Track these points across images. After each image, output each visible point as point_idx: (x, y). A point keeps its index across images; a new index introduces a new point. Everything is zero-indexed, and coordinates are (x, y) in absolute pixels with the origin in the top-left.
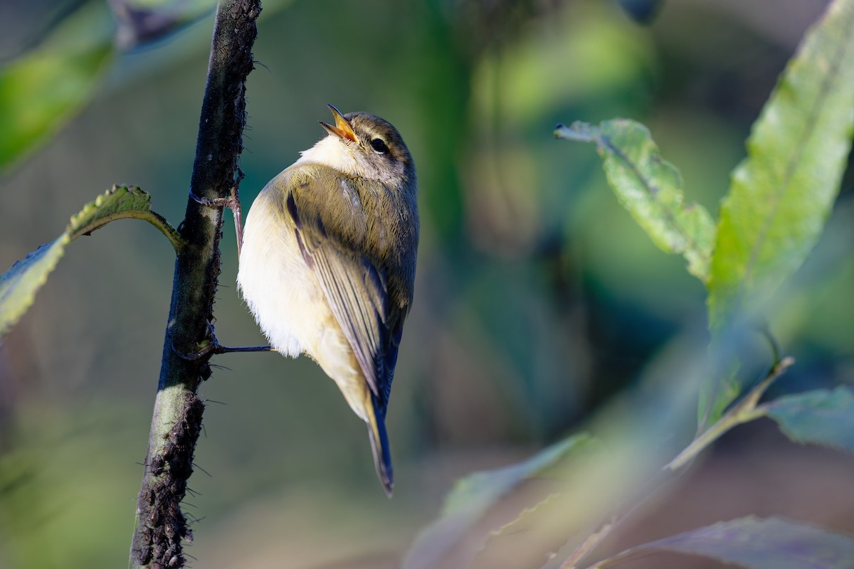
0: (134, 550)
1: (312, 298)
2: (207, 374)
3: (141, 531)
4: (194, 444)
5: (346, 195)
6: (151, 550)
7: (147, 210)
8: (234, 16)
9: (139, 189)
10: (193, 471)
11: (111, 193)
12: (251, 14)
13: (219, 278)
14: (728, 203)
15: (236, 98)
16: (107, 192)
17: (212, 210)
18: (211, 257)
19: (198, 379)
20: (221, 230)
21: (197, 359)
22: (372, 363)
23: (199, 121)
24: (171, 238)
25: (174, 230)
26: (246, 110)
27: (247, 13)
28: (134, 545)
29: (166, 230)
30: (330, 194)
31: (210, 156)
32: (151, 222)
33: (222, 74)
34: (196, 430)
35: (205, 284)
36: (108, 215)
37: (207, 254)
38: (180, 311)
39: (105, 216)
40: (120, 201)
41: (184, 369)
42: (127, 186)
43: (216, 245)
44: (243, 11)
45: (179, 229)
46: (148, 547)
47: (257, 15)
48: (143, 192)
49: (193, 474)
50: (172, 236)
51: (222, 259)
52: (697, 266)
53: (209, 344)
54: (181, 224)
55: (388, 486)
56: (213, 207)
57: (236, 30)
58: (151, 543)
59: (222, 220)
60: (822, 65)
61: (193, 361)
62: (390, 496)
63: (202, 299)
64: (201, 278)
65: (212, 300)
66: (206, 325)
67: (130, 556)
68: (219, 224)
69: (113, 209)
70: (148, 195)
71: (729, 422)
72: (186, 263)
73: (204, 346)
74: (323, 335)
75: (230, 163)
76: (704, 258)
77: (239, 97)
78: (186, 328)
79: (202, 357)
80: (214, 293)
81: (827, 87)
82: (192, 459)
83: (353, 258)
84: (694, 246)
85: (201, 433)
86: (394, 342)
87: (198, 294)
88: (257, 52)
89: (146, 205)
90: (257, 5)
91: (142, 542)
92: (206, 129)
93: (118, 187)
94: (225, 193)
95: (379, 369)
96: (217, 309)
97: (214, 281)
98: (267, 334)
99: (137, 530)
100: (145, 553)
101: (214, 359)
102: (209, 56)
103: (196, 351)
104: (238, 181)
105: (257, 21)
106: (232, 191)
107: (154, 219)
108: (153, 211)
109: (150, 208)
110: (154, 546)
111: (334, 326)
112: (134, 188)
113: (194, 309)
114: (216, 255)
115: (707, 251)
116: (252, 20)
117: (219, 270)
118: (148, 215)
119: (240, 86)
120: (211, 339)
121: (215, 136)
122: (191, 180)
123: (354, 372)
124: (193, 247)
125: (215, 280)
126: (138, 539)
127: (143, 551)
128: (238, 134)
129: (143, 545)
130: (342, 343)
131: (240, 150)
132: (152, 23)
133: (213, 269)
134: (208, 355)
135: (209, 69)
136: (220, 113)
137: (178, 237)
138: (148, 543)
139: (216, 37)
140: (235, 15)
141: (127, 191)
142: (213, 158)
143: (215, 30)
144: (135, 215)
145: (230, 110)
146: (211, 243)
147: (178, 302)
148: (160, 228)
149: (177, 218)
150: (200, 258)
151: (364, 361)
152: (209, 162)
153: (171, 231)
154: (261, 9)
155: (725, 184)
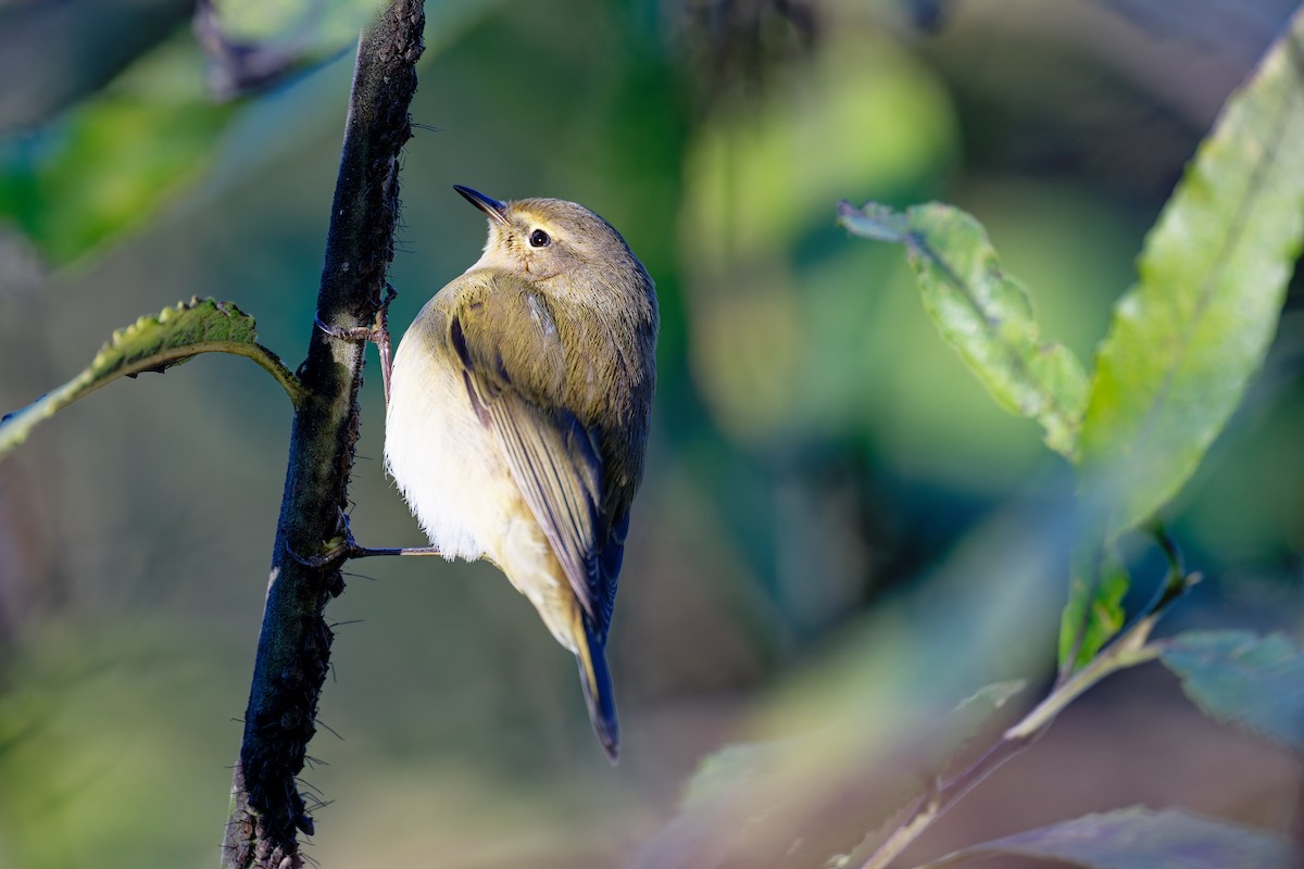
0: (227, 847)
1: (493, 472)
2: (337, 588)
3: (238, 820)
4: (318, 690)
5: (535, 316)
6: (252, 847)
7: (251, 341)
8: (383, 59)
9: (235, 308)
10: (315, 731)
11: (186, 307)
12: (408, 55)
13: (357, 445)
14: (1107, 349)
15: (386, 179)
16: (180, 305)
17: (347, 345)
18: (346, 415)
19: (325, 596)
20: (361, 375)
21: (324, 566)
22: (580, 565)
23: (330, 213)
24: (287, 386)
25: (291, 374)
26: (399, 197)
27: (402, 54)
28: (227, 840)
29: (279, 374)
30: (512, 316)
31: (346, 264)
32: (257, 361)
33: (365, 144)
34: (321, 669)
35: (337, 453)
36: (189, 344)
37: (339, 410)
38: (298, 493)
39: (183, 345)
40: (206, 323)
41: (304, 579)
42: (214, 300)
43: (353, 397)
44: (397, 51)
45: (298, 373)
46: (249, 842)
47: (418, 57)
48: (242, 314)
49: (315, 735)
50: (288, 382)
51: (362, 417)
52: (1058, 436)
53: (341, 543)
54: (302, 365)
55: (611, 749)
56: (349, 341)
57: (385, 78)
58: (253, 837)
59: (363, 359)
60: (1252, 150)
61: (316, 568)
62: (614, 763)
63: (331, 476)
64: (329, 444)
65: (346, 478)
66: (336, 517)
67: (222, 856)
68: (357, 367)
69: (197, 335)
70: (251, 318)
71: (1105, 665)
72: (308, 423)
73: (333, 546)
74: (508, 530)
75: (377, 275)
76: (1069, 425)
77: (390, 178)
78: (308, 519)
79: (331, 562)
80: (349, 467)
81: (1257, 181)
82: (314, 714)
83: (548, 411)
84: (1055, 406)
85: (329, 674)
86: (615, 535)
87: (326, 468)
88: (416, 110)
89: (249, 334)
90: (418, 43)
91: (240, 834)
92: (340, 224)
93: (199, 301)
94: (369, 320)
95: (592, 573)
96: (353, 491)
97: (350, 450)
98: (428, 531)
99: (232, 817)
100: (243, 852)
101: (349, 566)
102: (346, 117)
103: (322, 554)
104: (387, 303)
105: (419, 66)
106: (378, 316)
107: (261, 356)
108: (261, 344)
109: (256, 340)
110: (257, 841)
111: (524, 516)
112: (228, 306)
113: (320, 491)
114: (353, 411)
115: (1074, 415)
116: (409, 65)
117: (357, 433)
118: (251, 350)
119: (392, 162)
120: (345, 535)
121: (353, 236)
122: (317, 300)
123: (554, 583)
124: (319, 399)
125: (352, 448)
126: (233, 831)
127: (241, 849)
128: (388, 233)
129: (241, 840)
130: (536, 540)
131: (390, 257)
132: (260, 64)
133: (348, 432)
134: (340, 560)
135: (346, 136)
136: (361, 202)
137: (298, 385)
138: (247, 836)
139: (356, 89)
140: (385, 56)
141: (216, 308)
142: (350, 266)
143: (355, 79)
144: (232, 348)
145: (375, 196)
146: (345, 394)
147: (296, 480)
148: (270, 370)
149: (296, 356)
150: (328, 415)
151: (568, 562)
152: (344, 273)
153: (287, 375)
154: (424, 49)
155: (1106, 321)
